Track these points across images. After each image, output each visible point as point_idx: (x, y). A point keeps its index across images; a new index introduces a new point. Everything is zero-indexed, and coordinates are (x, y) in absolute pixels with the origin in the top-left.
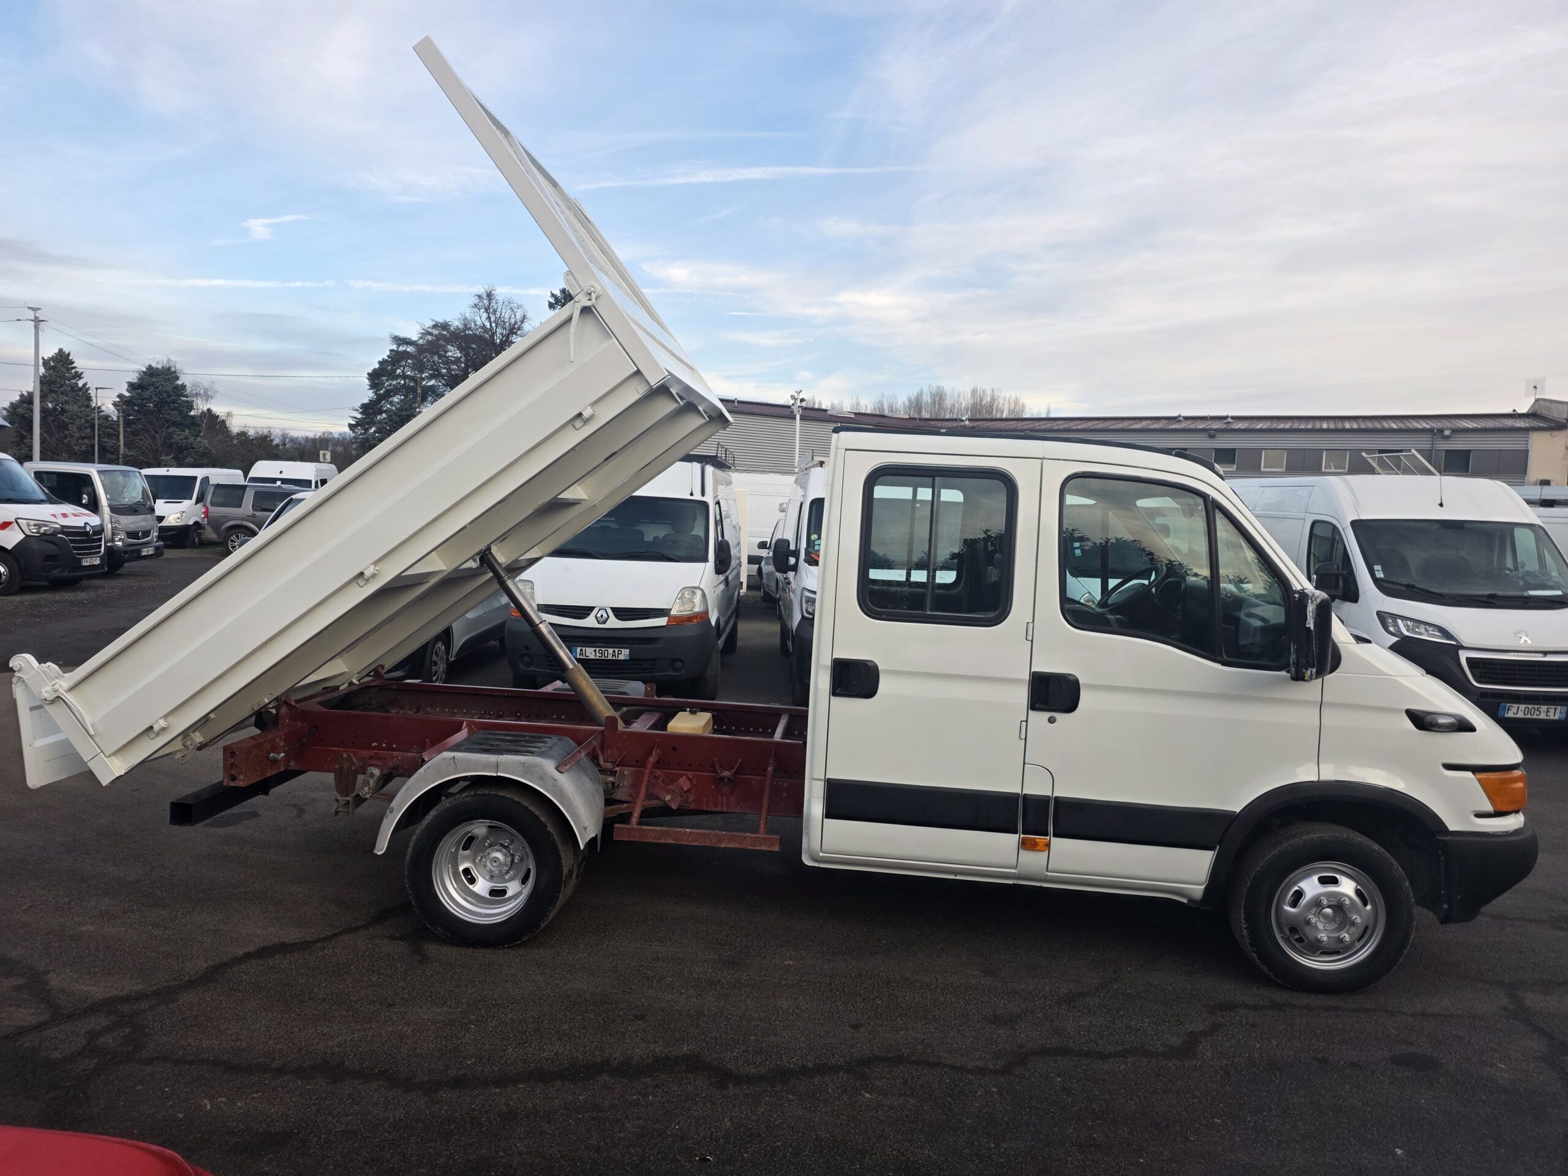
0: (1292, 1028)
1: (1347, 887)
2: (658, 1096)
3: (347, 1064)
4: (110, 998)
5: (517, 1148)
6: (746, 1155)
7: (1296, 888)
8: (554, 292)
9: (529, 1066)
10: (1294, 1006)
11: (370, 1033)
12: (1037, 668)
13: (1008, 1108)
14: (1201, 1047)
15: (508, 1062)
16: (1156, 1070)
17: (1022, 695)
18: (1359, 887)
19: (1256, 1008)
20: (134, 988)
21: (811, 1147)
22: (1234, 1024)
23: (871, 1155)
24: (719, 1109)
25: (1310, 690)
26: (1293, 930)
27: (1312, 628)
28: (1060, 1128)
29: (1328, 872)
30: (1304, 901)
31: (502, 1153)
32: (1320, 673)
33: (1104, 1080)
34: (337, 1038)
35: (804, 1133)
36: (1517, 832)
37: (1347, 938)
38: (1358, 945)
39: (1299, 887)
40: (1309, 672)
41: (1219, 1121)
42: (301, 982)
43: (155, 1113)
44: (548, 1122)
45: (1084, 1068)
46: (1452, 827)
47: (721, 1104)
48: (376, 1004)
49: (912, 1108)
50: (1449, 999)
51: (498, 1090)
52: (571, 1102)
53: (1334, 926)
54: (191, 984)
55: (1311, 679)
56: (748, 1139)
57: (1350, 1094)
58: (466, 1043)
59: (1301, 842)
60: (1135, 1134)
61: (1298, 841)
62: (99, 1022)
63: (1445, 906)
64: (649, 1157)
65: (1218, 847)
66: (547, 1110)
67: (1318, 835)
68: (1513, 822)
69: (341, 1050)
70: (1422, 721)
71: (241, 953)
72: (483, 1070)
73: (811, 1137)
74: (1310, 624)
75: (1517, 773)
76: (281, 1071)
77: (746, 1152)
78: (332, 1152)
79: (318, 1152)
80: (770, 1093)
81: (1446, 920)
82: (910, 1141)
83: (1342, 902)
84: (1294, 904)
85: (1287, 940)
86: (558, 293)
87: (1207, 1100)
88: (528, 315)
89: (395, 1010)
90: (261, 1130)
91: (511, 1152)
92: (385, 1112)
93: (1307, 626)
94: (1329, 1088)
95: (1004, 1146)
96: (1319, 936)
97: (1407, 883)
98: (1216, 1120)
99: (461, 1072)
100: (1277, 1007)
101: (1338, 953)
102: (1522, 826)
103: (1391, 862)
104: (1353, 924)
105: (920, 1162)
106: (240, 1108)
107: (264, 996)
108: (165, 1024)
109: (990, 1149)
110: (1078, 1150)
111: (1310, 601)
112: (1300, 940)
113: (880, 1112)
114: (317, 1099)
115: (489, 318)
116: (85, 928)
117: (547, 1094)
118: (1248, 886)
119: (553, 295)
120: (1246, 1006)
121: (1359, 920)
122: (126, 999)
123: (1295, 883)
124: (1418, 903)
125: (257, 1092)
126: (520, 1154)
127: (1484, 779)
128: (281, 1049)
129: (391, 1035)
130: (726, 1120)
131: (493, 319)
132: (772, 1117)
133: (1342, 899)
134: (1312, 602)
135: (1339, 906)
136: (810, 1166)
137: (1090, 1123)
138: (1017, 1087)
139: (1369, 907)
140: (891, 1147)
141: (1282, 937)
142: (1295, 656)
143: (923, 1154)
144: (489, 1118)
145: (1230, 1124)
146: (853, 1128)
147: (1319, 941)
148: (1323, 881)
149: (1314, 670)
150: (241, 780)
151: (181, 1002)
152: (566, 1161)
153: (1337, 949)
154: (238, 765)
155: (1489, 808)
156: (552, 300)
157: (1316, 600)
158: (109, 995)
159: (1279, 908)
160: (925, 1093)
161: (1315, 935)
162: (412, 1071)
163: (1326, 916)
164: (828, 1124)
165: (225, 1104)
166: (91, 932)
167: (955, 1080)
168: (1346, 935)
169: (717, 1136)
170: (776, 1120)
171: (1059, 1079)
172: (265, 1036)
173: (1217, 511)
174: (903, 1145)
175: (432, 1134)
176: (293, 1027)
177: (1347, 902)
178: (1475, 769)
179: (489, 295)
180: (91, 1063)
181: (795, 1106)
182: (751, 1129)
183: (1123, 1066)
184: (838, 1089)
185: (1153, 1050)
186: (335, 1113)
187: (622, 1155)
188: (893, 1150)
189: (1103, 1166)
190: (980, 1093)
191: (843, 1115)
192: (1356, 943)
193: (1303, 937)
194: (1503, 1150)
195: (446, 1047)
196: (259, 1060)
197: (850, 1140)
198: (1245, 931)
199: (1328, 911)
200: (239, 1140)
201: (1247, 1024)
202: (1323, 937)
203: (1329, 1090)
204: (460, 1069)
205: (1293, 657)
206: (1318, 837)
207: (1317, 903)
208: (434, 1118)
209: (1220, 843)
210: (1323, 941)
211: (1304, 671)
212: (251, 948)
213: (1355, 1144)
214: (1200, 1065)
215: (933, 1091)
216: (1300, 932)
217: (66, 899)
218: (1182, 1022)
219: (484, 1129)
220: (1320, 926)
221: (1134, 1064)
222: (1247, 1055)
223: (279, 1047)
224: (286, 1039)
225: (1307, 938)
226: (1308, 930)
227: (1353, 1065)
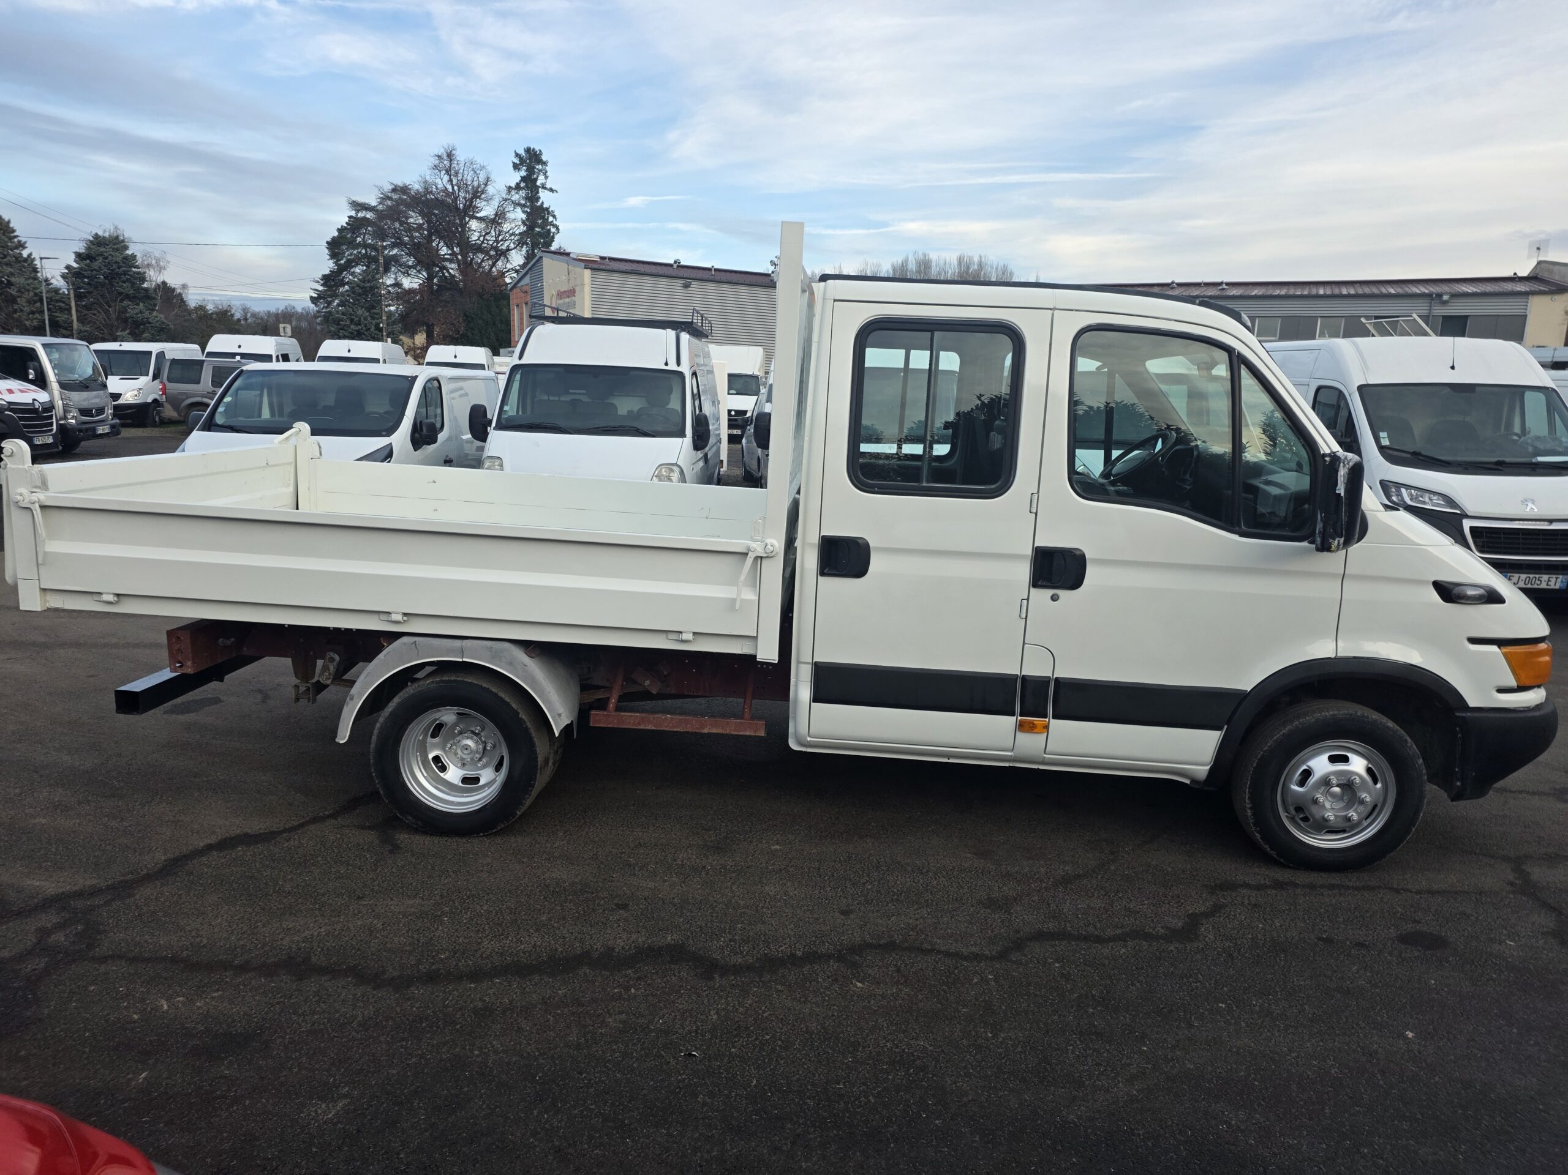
0: (1295, 908)
1: (1358, 765)
2: (641, 988)
3: (314, 959)
4: (63, 893)
5: (493, 1046)
6: (733, 1050)
7: (1305, 767)
8: (518, 152)
9: (506, 959)
10: (1296, 885)
11: (338, 928)
12: (1041, 542)
13: (1006, 996)
14: (1203, 930)
15: (484, 956)
16: (1157, 953)
17: (1024, 571)
18: (1370, 766)
19: (1258, 888)
20: (88, 883)
21: (801, 1040)
22: (1235, 904)
23: (864, 1047)
24: (705, 1002)
25: (1332, 561)
26: (1299, 809)
27: (1342, 495)
28: (1060, 1016)
29: (1338, 751)
30: (1312, 781)
31: (476, 1052)
32: (1347, 543)
33: (1104, 965)
34: (304, 932)
35: (794, 1026)
36: (1538, 707)
37: (1355, 817)
38: (1365, 823)
39: (1308, 766)
40: (1336, 542)
41: (1224, 1006)
42: (265, 874)
43: (108, 1014)
44: (525, 1019)
45: (1083, 952)
46: (1472, 703)
47: (707, 995)
48: (344, 897)
49: (906, 997)
50: (1454, 875)
51: (472, 985)
52: (550, 997)
53: (1341, 805)
54: (149, 878)
55: (1338, 548)
56: (736, 1032)
57: (1357, 975)
58: (439, 936)
59: (1313, 720)
60: (1138, 1021)
61: (1309, 719)
62: (49, 919)
63: (1458, 784)
64: (633, 1053)
65: (1226, 727)
66: (524, 1006)
67: (1331, 713)
68: (1534, 697)
69: (307, 946)
70: (1448, 592)
71: (202, 844)
72: (457, 965)
73: (801, 1029)
74: (1341, 490)
75: (1543, 646)
76: (243, 968)
77: (734, 1047)
78: (298, 1054)
79: (282, 1054)
80: (758, 983)
81: (1456, 797)
82: (904, 1032)
83: (1352, 781)
84: (1302, 783)
85: (1292, 819)
86: (522, 152)
87: (1210, 985)
88: (492, 177)
89: (365, 903)
90: (221, 1031)
91: (487, 1050)
92: (353, 1009)
93: (1337, 492)
94: (1336, 969)
95: (1002, 1035)
96: (1326, 815)
97: (1421, 761)
98: (1220, 1005)
99: (433, 967)
100: (1279, 885)
101: (1344, 831)
102: (1543, 701)
103: (1406, 740)
104: (1362, 802)
105: (915, 1054)
106: (199, 1008)
107: (227, 890)
108: (120, 920)
109: (987, 1039)
110: (1079, 1039)
111: (1342, 464)
112: (1306, 819)
113: (873, 1002)
114: (281, 997)
115: (451, 180)
116: (37, 820)
117: (524, 989)
118: (1255, 765)
119: (517, 155)
120: (1247, 886)
121: (1368, 799)
122: (79, 894)
123: (1304, 762)
124: (1429, 781)
125: (218, 990)
126: (496, 1052)
127: (1510, 652)
128: (243, 945)
129: (361, 929)
130: (712, 1013)
131: (455, 182)
132: (761, 1009)
133: (1353, 778)
134: (1344, 466)
135: (1348, 785)
136: (801, 1060)
137: (1091, 1010)
138: (1014, 973)
139: (1379, 785)
140: (885, 1038)
141: (1287, 817)
142: (1321, 525)
143: (918, 1045)
144: (463, 1015)
145: (1235, 1009)
146: (844, 1019)
147: (1326, 820)
148: (1333, 759)
149: (1342, 540)
150: (188, 667)
151: (137, 897)
152: (544, 1059)
153: (1345, 827)
154: (184, 651)
155: (1513, 683)
156: (517, 161)
157: (1348, 463)
158: (61, 890)
159: (1285, 788)
160: (919, 981)
161: (1321, 815)
162: (383, 966)
163: (1333, 795)
164: (818, 1015)
165: (183, 1003)
166: (43, 825)
167: (950, 967)
168: (1354, 814)
169: (702, 1030)
170: (764, 1012)
171: (1057, 965)
172: (227, 931)
173: (1243, 366)
174: (897, 1036)
175: (403, 1033)
176: (256, 922)
177: (1358, 781)
178: (1500, 643)
179: (450, 156)
180: (41, 963)
181: (784, 996)
182: (738, 1022)
183: (1123, 950)
184: (829, 978)
185: (1154, 933)
186: (301, 1011)
187: (603, 1052)
188: (887, 1041)
189: (1105, 1055)
190: (976, 980)
191: (834, 1005)
192: (1364, 822)
193: (1309, 816)
194: (1515, 1031)
195: (419, 941)
196: (220, 957)
197: (842, 1032)
198: (1249, 811)
199: (1337, 789)
200: (198, 1042)
201: (1248, 904)
202: (1330, 816)
203: (1336, 971)
204: (433, 964)
205: (1319, 526)
206: (1331, 715)
207: (1326, 782)
208: (405, 1016)
209: (1228, 723)
210: (1330, 821)
211: (1331, 540)
212: (213, 840)
213: (1365, 1027)
214: (1202, 949)
215: (927, 979)
216: (1306, 812)
217: (17, 791)
218: (1182, 904)
219: (458, 1027)
220: (1328, 805)
221: (1135, 947)
222: (1250, 936)
223: (242, 943)
224: (249, 935)
225: (1313, 817)
226: (1314, 809)
227: (1360, 945)
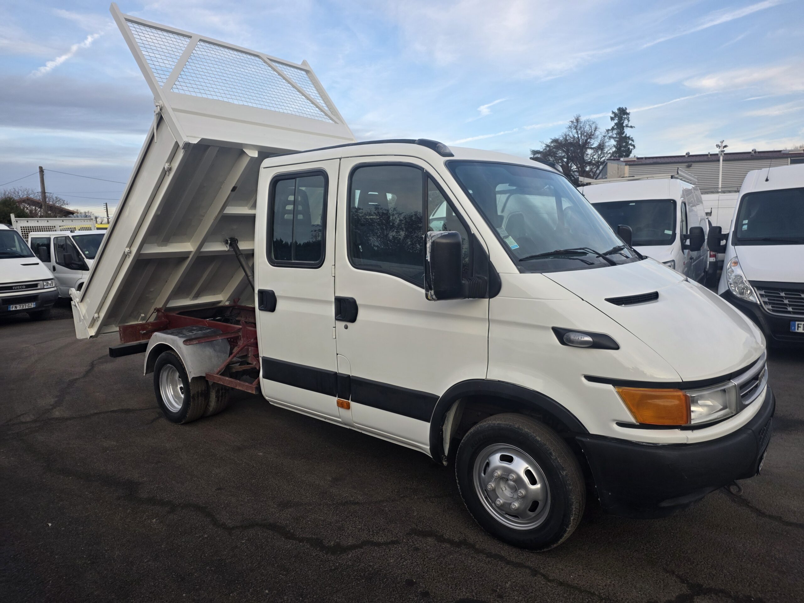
1: (519, 466)
7: (487, 461)
8: (614, 111)
12: (339, 294)
17: (332, 310)
18: (531, 468)
19: (444, 540)
27: (429, 260)
29: (510, 453)
30: (488, 470)
38: (532, 514)
39: (490, 459)
59: (487, 426)
61: (485, 424)
63: (599, 500)
65: (431, 420)
83: (510, 477)
84: (485, 472)
85: (486, 499)
86: (616, 111)
88: (598, 126)
96: (496, 500)
101: (517, 517)
115: (577, 132)
119: (613, 112)
120: (439, 537)
121: (522, 494)
123: (491, 455)
127: (625, 392)
131: (579, 132)
133: (511, 475)
139: (538, 486)
141: (483, 495)
147: (496, 504)
148: (504, 458)
150: (123, 341)
155: (630, 419)
156: (613, 116)
159: (480, 474)
168: (516, 504)
173: (429, 179)
177: (519, 479)
178: (616, 382)
179: (577, 120)
192: (529, 513)
202: (499, 501)
207: (494, 473)
209: (432, 417)
